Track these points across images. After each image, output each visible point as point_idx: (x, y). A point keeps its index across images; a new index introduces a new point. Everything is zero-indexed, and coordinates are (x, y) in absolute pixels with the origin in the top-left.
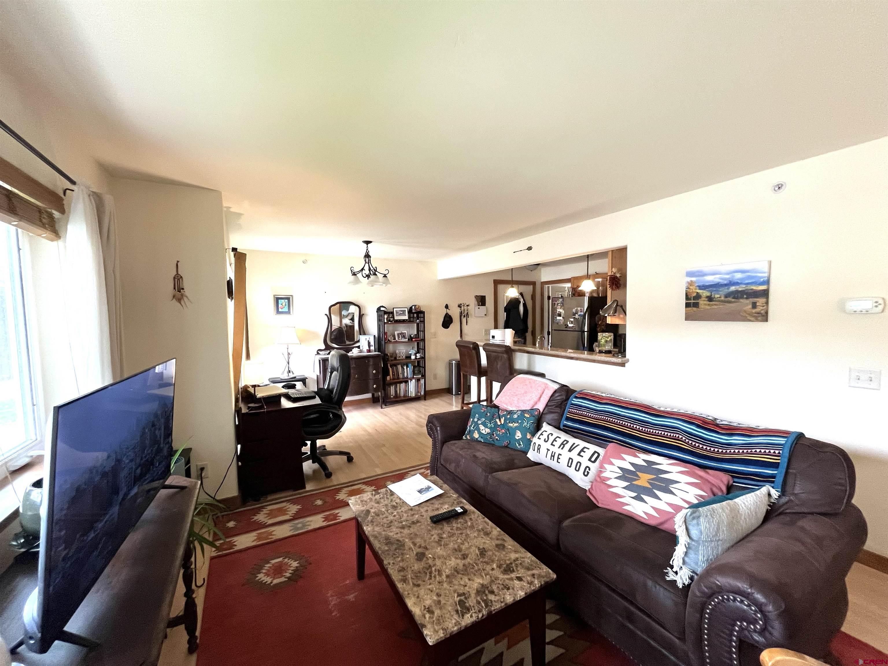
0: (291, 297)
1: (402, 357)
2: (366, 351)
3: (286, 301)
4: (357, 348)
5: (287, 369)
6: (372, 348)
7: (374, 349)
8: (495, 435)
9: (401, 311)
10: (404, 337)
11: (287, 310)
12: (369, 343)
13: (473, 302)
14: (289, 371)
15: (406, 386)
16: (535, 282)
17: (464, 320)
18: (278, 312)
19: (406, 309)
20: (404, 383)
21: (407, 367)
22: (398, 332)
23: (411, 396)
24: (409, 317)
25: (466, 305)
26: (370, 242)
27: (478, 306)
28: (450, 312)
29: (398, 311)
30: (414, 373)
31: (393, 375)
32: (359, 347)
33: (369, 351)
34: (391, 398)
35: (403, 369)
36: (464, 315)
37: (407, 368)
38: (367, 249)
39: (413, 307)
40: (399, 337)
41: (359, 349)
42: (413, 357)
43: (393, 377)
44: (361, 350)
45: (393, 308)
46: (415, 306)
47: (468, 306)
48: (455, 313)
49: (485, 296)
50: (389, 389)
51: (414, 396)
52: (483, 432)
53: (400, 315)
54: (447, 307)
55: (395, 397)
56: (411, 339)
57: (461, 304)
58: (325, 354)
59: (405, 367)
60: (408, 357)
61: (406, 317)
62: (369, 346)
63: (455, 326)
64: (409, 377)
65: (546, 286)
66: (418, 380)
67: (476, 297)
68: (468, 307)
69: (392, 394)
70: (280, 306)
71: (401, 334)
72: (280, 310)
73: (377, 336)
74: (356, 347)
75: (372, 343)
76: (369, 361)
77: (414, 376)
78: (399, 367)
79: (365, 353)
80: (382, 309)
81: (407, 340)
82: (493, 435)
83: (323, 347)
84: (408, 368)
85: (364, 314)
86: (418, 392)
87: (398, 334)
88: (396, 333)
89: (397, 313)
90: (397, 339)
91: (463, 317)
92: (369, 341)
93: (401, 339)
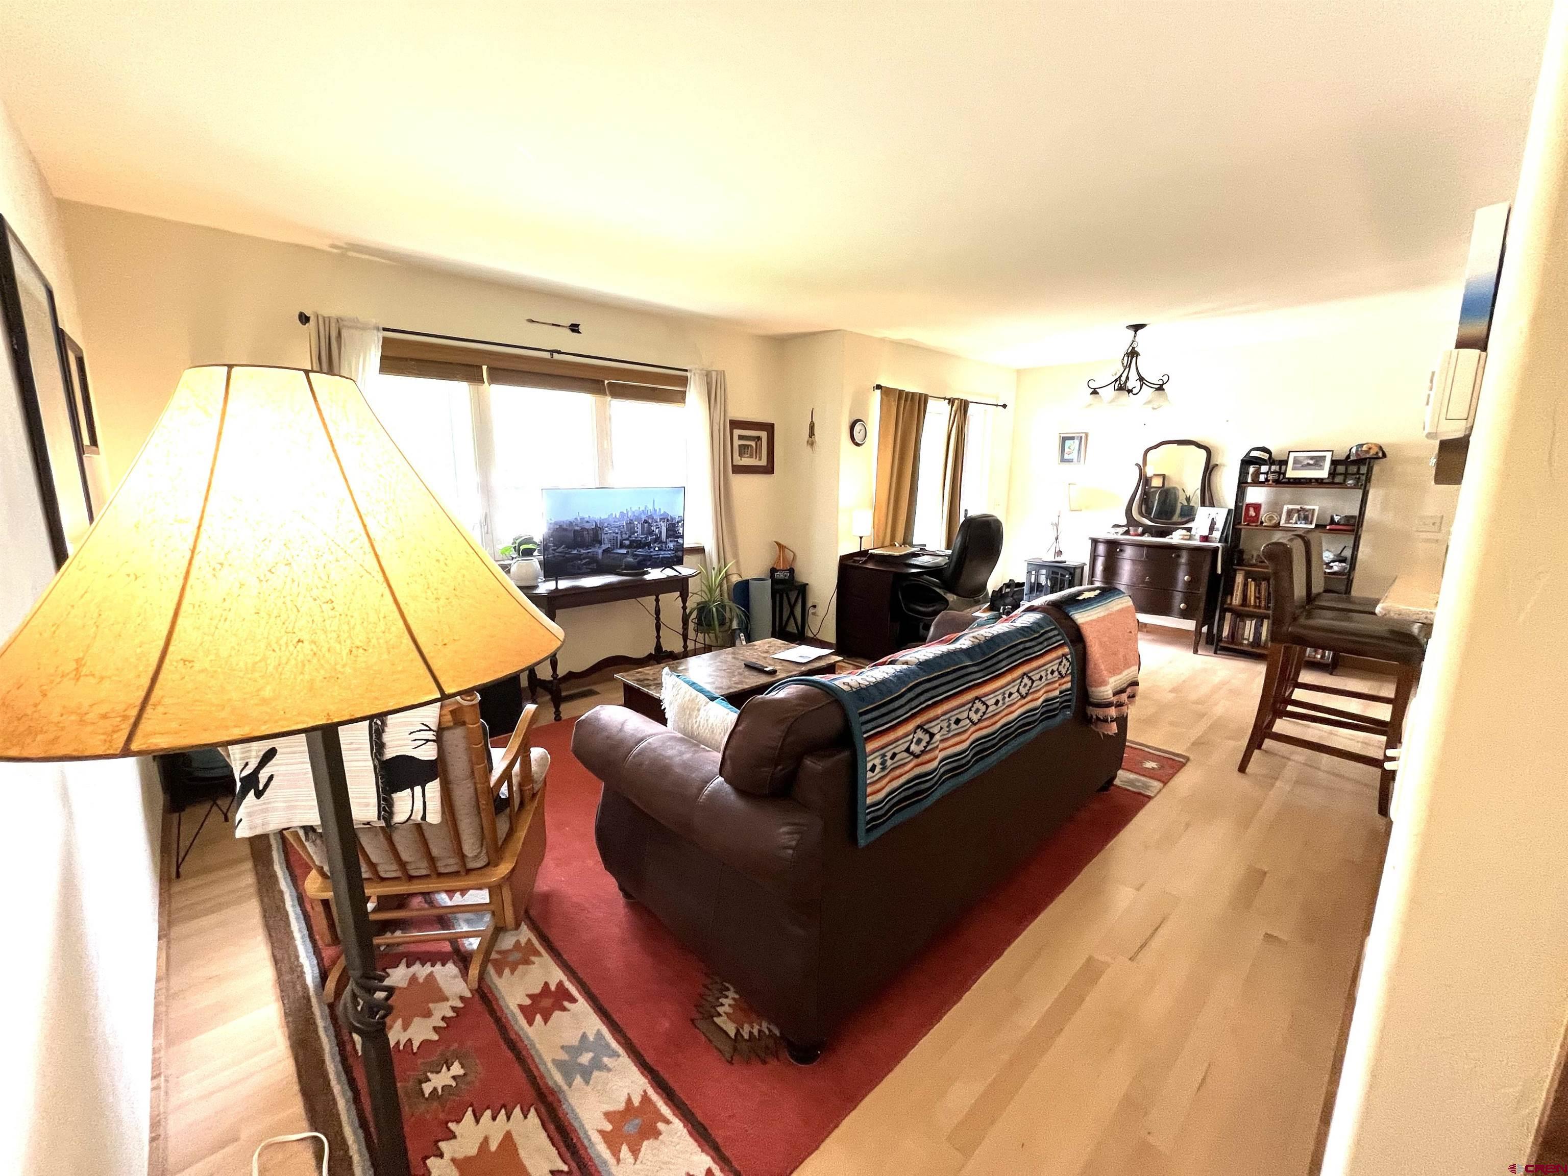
0: (1085, 435)
2: (1201, 539)
4: (1184, 531)
6: (1217, 535)
7: (1218, 537)
9: (1312, 458)
10: (1307, 518)
11: (1076, 457)
12: (1213, 523)
18: (1063, 460)
19: (1324, 455)
22: (1291, 506)
24: (1332, 474)
26: (1142, 326)
29: (1300, 459)
31: (1255, 597)
32: (1189, 530)
33: (1207, 539)
34: (1242, 644)
39: (1342, 450)
40: (1289, 518)
41: (1189, 533)
43: (1255, 602)
44: (1190, 536)
45: (1290, 452)
46: (1362, 446)
50: (1241, 624)
53: (1306, 467)
55: (1252, 645)
56: (1324, 525)
61: (1323, 473)
62: (1212, 529)
69: (1246, 636)
70: (1067, 450)
71: (1298, 511)
72: (1066, 457)
73: (1231, 511)
74: (1183, 528)
75: (1220, 525)
79: (1198, 541)
80: (1258, 453)
81: (1315, 525)
83: (1121, 520)
85: (1217, 465)
87: (1289, 512)
88: (1285, 508)
89: (1296, 462)
90: (1284, 521)
92: (1213, 519)
93: (1296, 523)
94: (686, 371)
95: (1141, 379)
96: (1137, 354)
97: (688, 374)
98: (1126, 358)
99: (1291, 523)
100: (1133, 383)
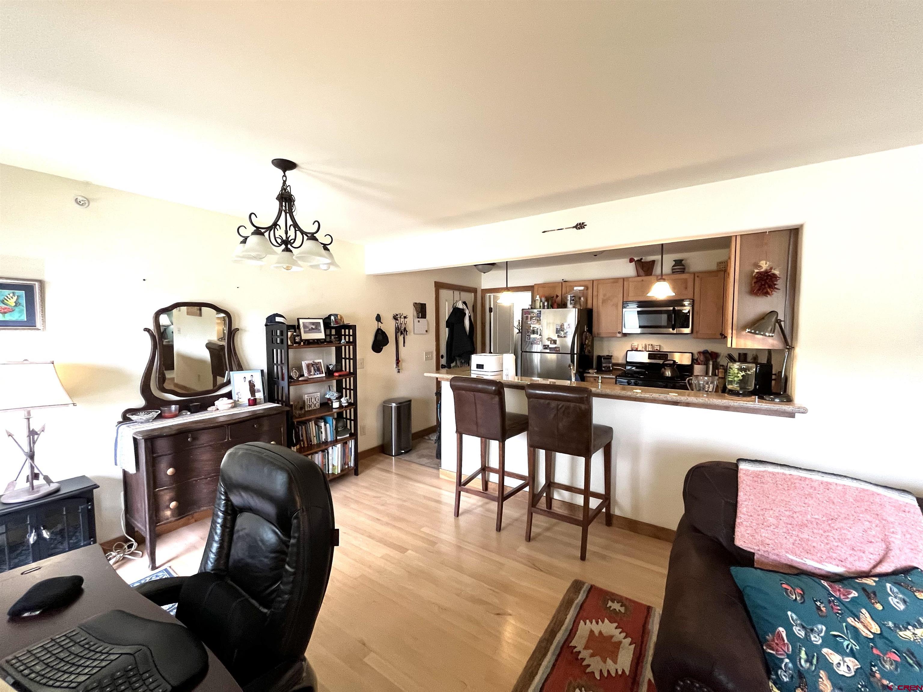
0: (37, 283)
1: (315, 405)
2: (247, 402)
3: (23, 293)
4: (225, 399)
5: (27, 471)
6: (259, 395)
7: (262, 397)
8: (878, 675)
9: (313, 324)
10: (319, 370)
11: (24, 318)
13: (411, 312)
14: (36, 476)
15: (324, 457)
16: (477, 289)
17: (401, 338)
19: (321, 321)
20: (320, 452)
21: (326, 423)
22: (307, 362)
23: (333, 474)
24: (325, 335)
25: (402, 317)
26: (294, 165)
27: (418, 318)
28: (383, 327)
29: (307, 325)
30: (337, 433)
32: (229, 395)
33: (253, 402)
35: (319, 428)
36: (401, 331)
37: (325, 425)
38: (285, 182)
39: (332, 318)
40: (309, 371)
41: (231, 401)
42: (336, 405)
44: (235, 402)
45: (298, 319)
46: (336, 315)
47: (405, 317)
48: (389, 328)
49: (425, 304)
51: (339, 472)
52: (842, 670)
53: (312, 330)
54: (378, 318)
56: (330, 373)
57: (397, 315)
58: (147, 421)
59: (322, 424)
60: (326, 404)
61: (321, 335)
62: (253, 390)
63: (389, 349)
64: (329, 440)
65: (488, 295)
66: (345, 443)
67: (415, 304)
68: (406, 319)
71: (313, 365)
73: (266, 371)
74: (223, 396)
75: (259, 385)
76: (260, 425)
77: (338, 438)
78: (312, 425)
79: (246, 406)
80: (278, 319)
81: (324, 375)
82: (873, 674)
83: (140, 402)
84: (328, 425)
85: (237, 330)
86: (345, 464)
87: (308, 366)
88: (304, 364)
89: (305, 326)
90: (306, 374)
91: (399, 334)
92: (250, 382)
93: (314, 375)
99: (312, 375)
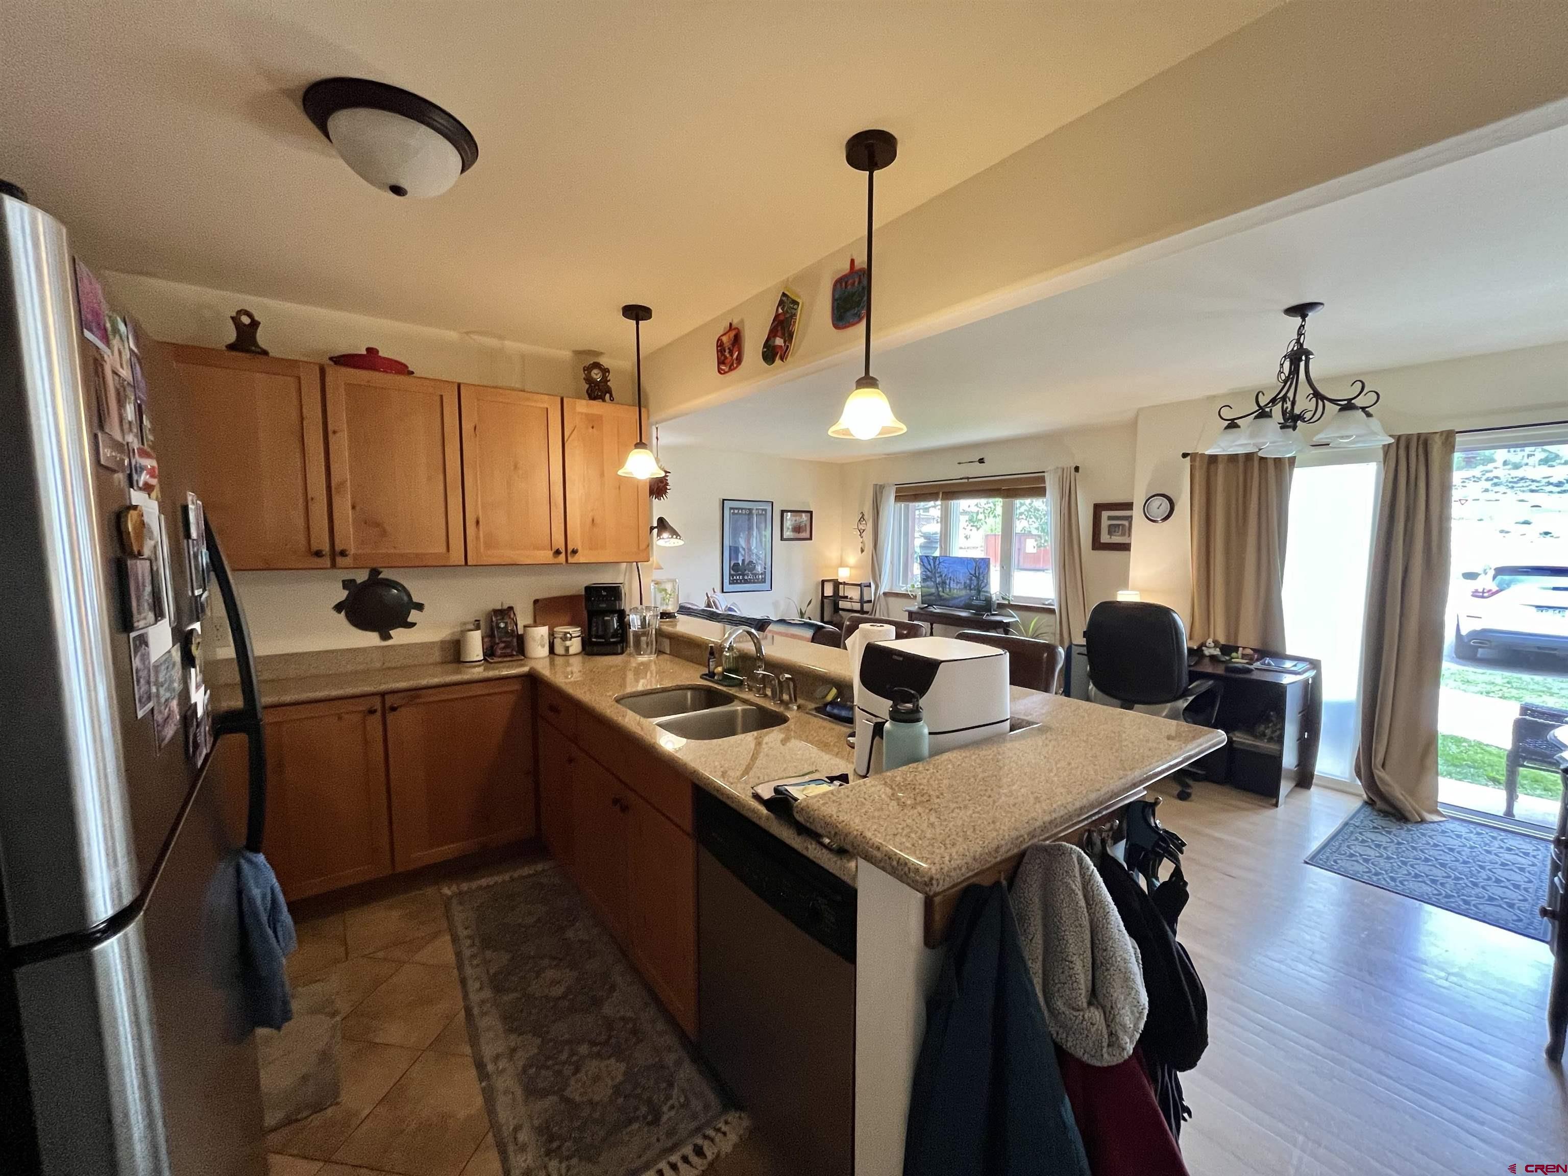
26: (1312, 306)
94: (1044, 472)
95: (1317, 395)
96: (1308, 353)
97: (1045, 474)
98: (1287, 364)
100: (1304, 403)
